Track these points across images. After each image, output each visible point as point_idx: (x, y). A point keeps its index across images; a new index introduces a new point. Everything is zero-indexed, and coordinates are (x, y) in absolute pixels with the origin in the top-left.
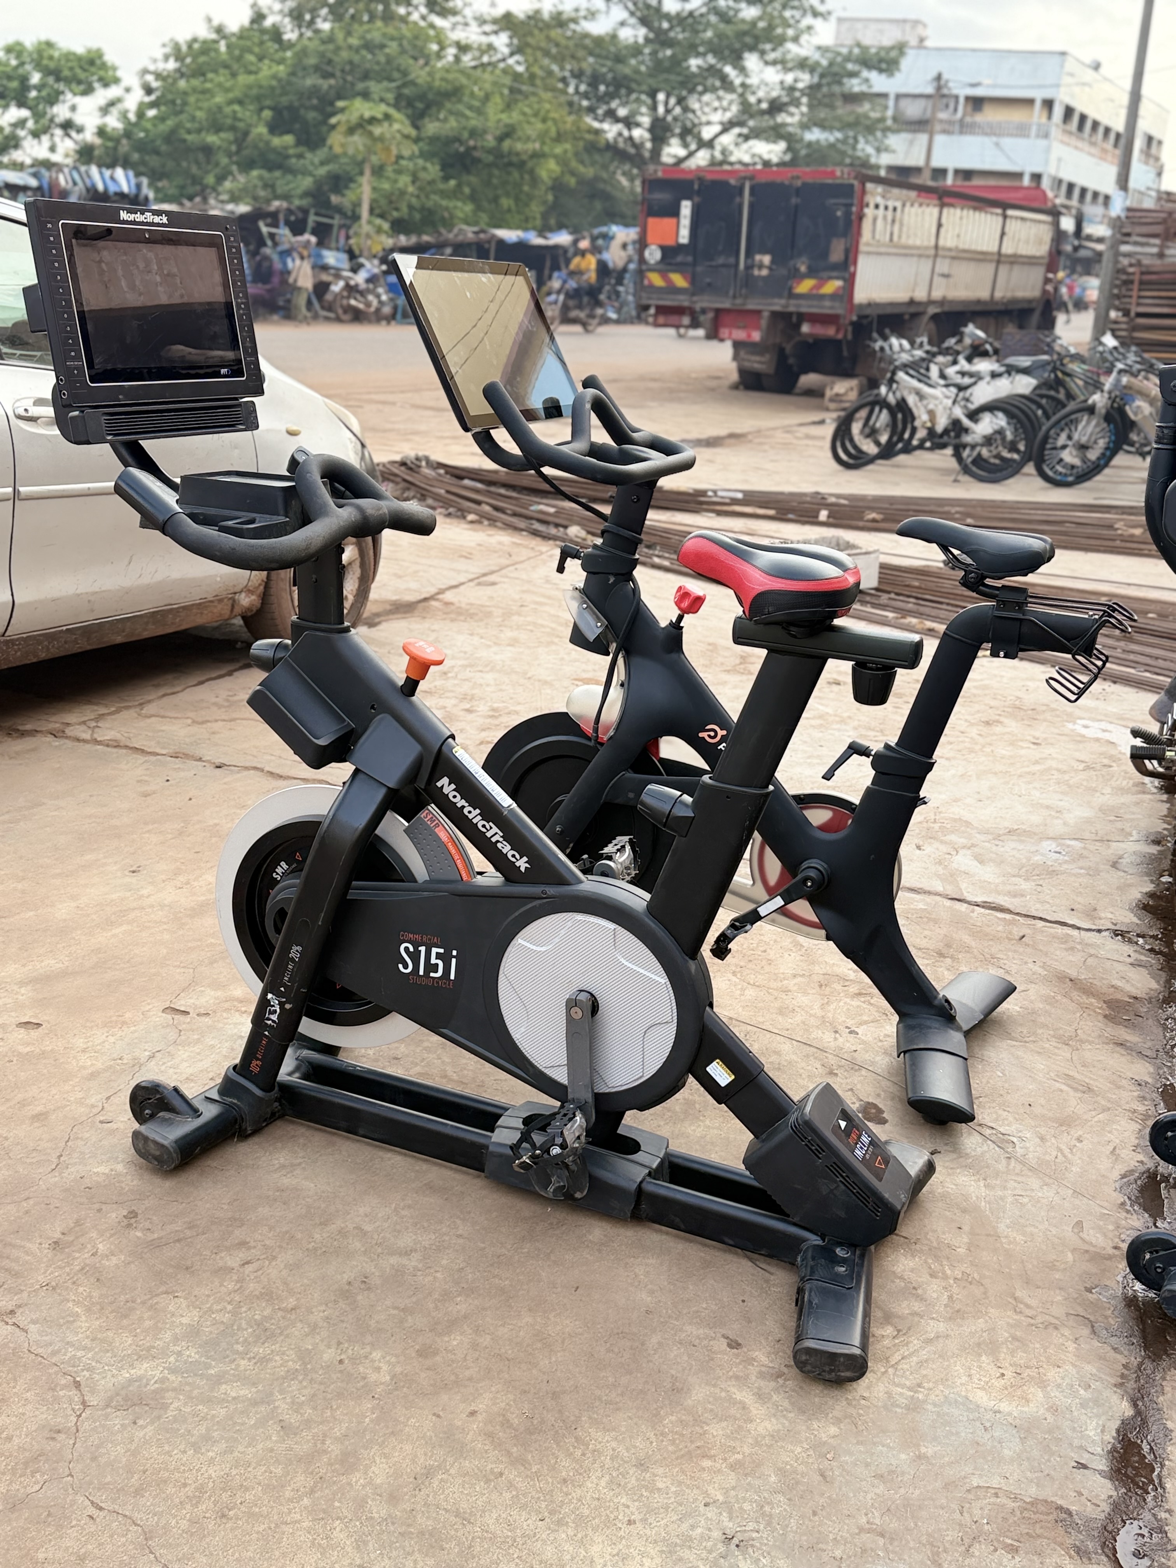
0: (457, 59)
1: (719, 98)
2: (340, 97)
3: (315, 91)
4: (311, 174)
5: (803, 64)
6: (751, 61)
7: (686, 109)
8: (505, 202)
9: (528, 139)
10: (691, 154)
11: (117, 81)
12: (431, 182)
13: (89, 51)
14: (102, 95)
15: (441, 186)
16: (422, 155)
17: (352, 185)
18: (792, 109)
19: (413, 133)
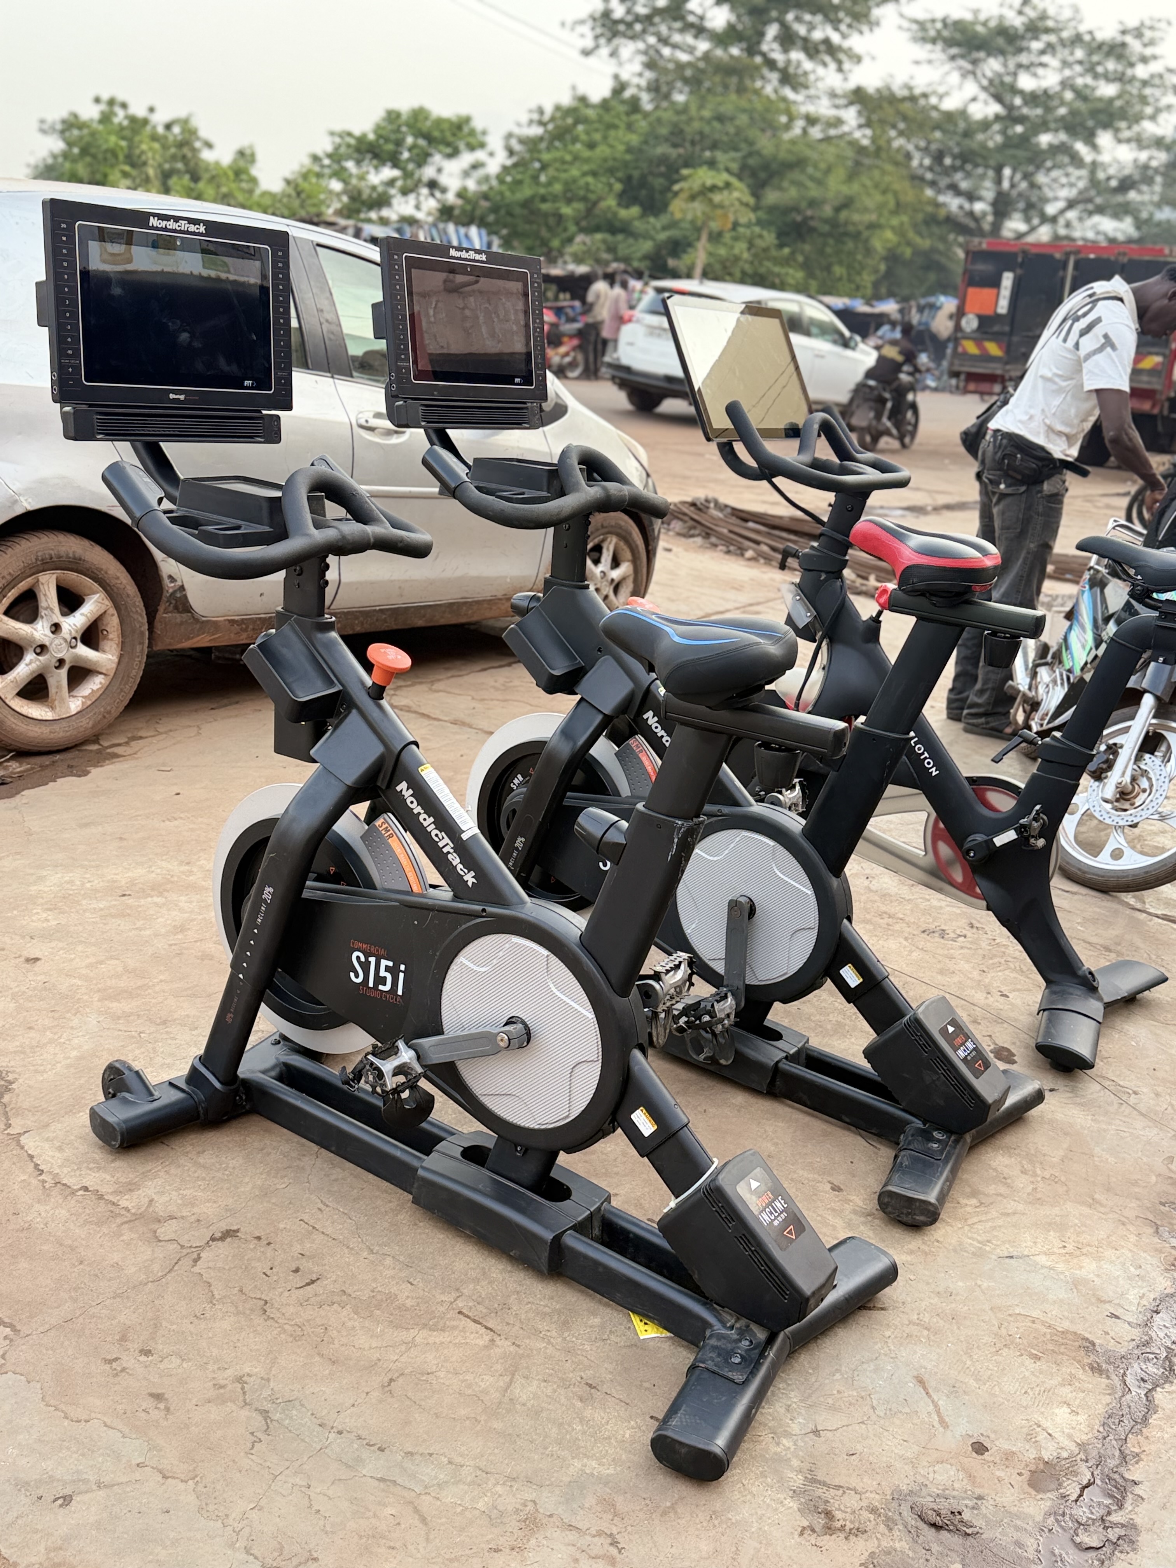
0: (805, 131)
1: (1067, 175)
2: (687, 165)
3: (663, 160)
4: (652, 238)
5: (1159, 143)
6: (1104, 139)
7: (1033, 185)
8: (838, 270)
9: (866, 210)
10: (1033, 229)
11: (482, 145)
12: (766, 250)
13: (459, 117)
14: (467, 159)
15: (774, 253)
16: (759, 222)
17: (690, 250)
18: (1145, 188)
19: (751, 201)
